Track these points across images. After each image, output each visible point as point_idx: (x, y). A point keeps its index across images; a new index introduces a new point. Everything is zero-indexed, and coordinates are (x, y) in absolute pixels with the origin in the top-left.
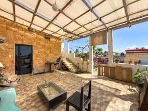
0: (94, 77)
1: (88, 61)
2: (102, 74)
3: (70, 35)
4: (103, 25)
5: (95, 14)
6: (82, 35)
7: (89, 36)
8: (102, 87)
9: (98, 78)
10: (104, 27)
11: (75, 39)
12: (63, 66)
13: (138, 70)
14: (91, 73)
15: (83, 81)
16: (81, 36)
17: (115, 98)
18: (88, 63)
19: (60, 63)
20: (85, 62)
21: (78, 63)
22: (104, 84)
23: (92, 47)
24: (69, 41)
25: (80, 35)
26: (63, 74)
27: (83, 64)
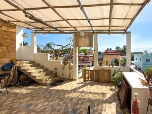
0: (80, 85)
1: (72, 64)
2: (88, 78)
3: (40, 25)
4: (90, 27)
5: (85, 14)
6: (62, 29)
7: (72, 33)
8: (91, 96)
9: (85, 85)
10: (90, 28)
11: (49, 32)
12: (22, 77)
13: (115, 71)
14: (75, 80)
15: (67, 96)
16: (60, 31)
17: (104, 105)
18: (71, 68)
19: (12, 73)
20: (67, 66)
21: (56, 69)
22: (92, 91)
23: (77, 48)
24: (36, 32)
25: (59, 29)
26: (23, 95)
27: (63, 69)
